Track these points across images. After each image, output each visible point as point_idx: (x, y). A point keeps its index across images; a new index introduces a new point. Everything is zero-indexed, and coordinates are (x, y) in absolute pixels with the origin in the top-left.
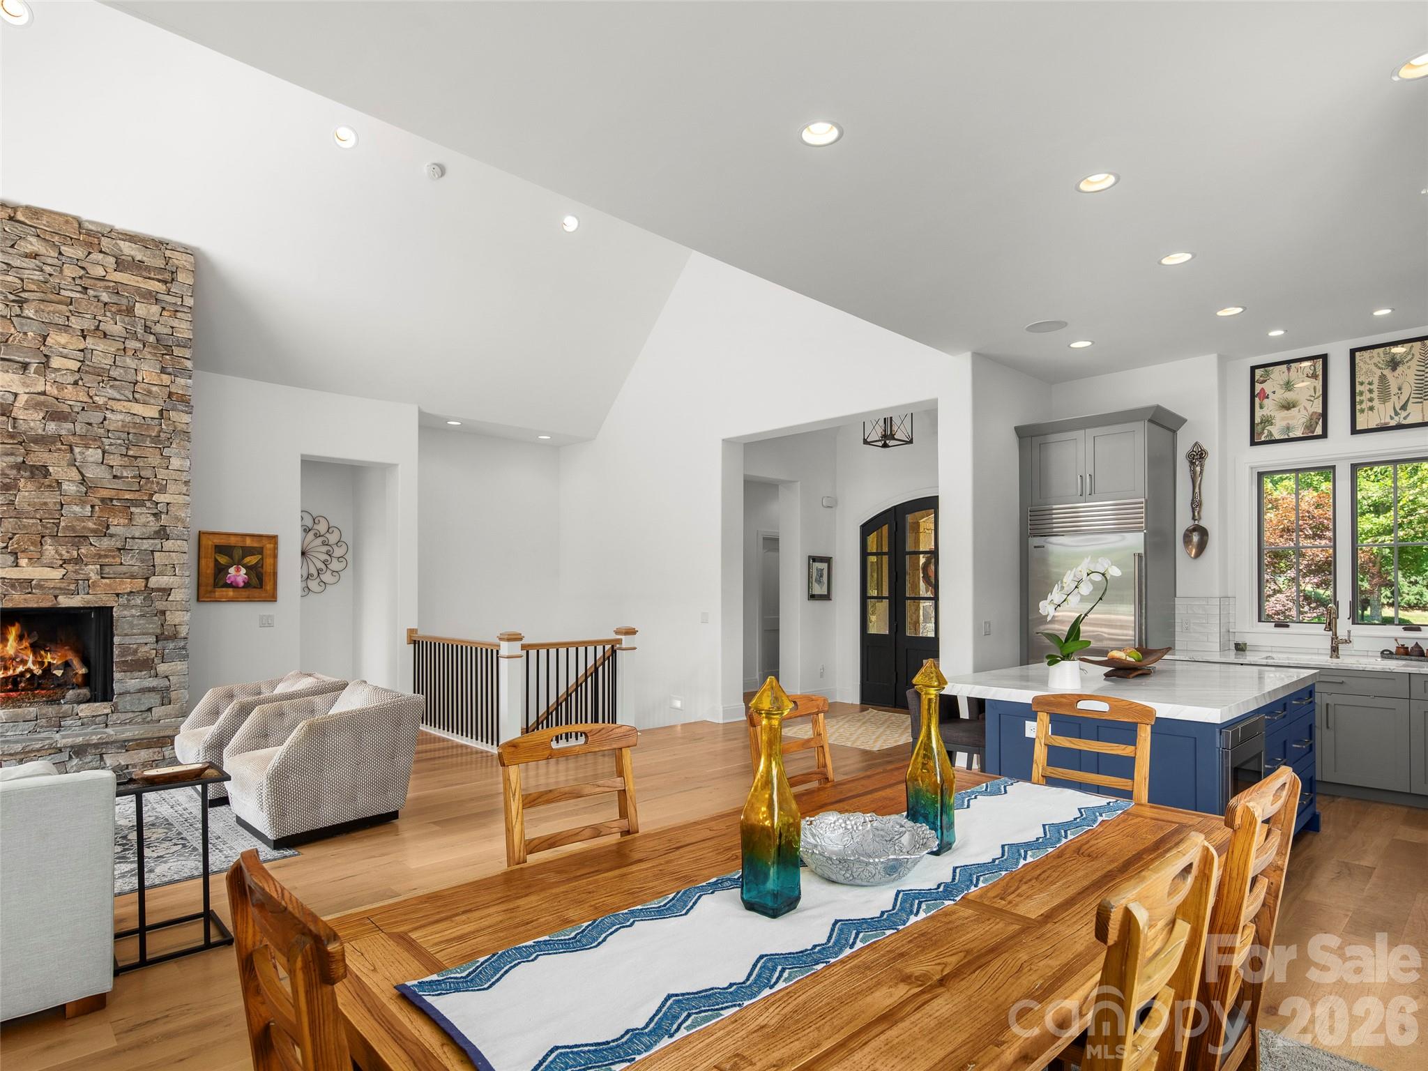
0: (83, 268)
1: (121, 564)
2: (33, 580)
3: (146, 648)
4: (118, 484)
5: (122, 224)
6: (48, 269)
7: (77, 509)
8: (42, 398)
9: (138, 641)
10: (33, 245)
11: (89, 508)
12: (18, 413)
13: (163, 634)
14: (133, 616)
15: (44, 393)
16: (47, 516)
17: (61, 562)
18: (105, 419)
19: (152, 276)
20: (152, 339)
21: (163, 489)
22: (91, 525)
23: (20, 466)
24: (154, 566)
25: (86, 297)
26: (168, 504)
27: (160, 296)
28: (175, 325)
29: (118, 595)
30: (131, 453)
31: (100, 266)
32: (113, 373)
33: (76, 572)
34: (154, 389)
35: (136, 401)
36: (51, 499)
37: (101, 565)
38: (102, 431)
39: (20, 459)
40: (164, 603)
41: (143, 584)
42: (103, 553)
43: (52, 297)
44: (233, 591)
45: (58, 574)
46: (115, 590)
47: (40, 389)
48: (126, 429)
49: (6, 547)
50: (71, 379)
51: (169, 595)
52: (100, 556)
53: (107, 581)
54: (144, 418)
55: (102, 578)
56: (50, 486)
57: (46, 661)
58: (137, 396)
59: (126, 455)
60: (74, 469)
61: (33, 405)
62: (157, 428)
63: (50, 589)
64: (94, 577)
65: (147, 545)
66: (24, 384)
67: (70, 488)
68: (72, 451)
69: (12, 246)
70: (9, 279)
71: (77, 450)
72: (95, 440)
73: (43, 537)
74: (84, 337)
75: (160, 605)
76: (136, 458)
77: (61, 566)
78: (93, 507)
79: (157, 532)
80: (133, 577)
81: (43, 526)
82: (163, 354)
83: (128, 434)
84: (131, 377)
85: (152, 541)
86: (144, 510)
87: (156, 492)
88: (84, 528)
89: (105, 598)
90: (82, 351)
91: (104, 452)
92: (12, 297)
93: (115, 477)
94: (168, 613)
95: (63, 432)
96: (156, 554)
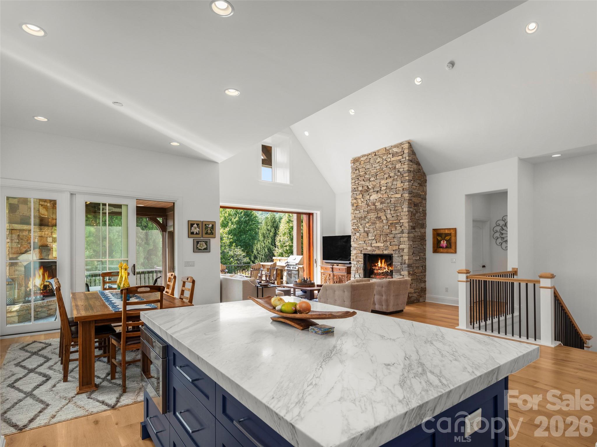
0: (387, 161)
1: (394, 242)
2: (379, 246)
3: (399, 267)
4: (393, 219)
5: (393, 144)
6: (381, 165)
7: (386, 227)
8: (380, 199)
9: (398, 264)
10: (379, 160)
11: (388, 227)
12: (377, 204)
13: (402, 262)
14: (396, 257)
15: (380, 198)
16: (381, 230)
17: (383, 242)
18: (391, 201)
19: (399, 155)
20: (399, 174)
21: (402, 219)
22: (388, 231)
23: (376, 218)
24: (400, 242)
25: (387, 168)
26: (403, 223)
27: (401, 160)
28: (404, 167)
29: (394, 250)
30: (396, 209)
31: (390, 158)
32: (392, 187)
33: (386, 244)
34: (400, 188)
35: (397, 193)
36: (381, 225)
37: (390, 242)
38: (390, 204)
39: (377, 216)
40: (402, 253)
41: (398, 247)
42: (390, 239)
43: (381, 171)
44: (442, 249)
45: (382, 245)
46: (392, 249)
47: (379, 197)
48: (395, 203)
49: (375, 238)
50: (384, 192)
51: (403, 250)
52: (390, 240)
53: (391, 246)
54: (398, 198)
55: (390, 246)
56: (381, 222)
57: (390, 269)
58: (397, 192)
59: (395, 210)
60: (385, 216)
61: (379, 201)
62: (400, 200)
63: (382, 249)
64: (389, 245)
65: (399, 235)
66: (377, 196)
67: (384, 221)
68: (385, 211)
69: (375, 162)
70: (375, 171)
71: (386, 211)
72: (389, 207)
73: (380, 235)
74: (387, 179)
75: (402, 254)
76: (397, 210)
77: (383, 243)
78: (389, 226)
79: (401, 232)
80: (396, 245)
81: (380, 232)
82: (402, 177)
83: (395, 204)
84: (395, 187)
85: (400, 234)
86: (398, 225)
87: (400, 220)
88: (387, 232)
89: (391, 251)
90: (386, 183)
91: (390, 210)
92: (375, 175)
93: (393, 217)
94: (403, 256)
95: (383, 207)
96: (401, 238)
